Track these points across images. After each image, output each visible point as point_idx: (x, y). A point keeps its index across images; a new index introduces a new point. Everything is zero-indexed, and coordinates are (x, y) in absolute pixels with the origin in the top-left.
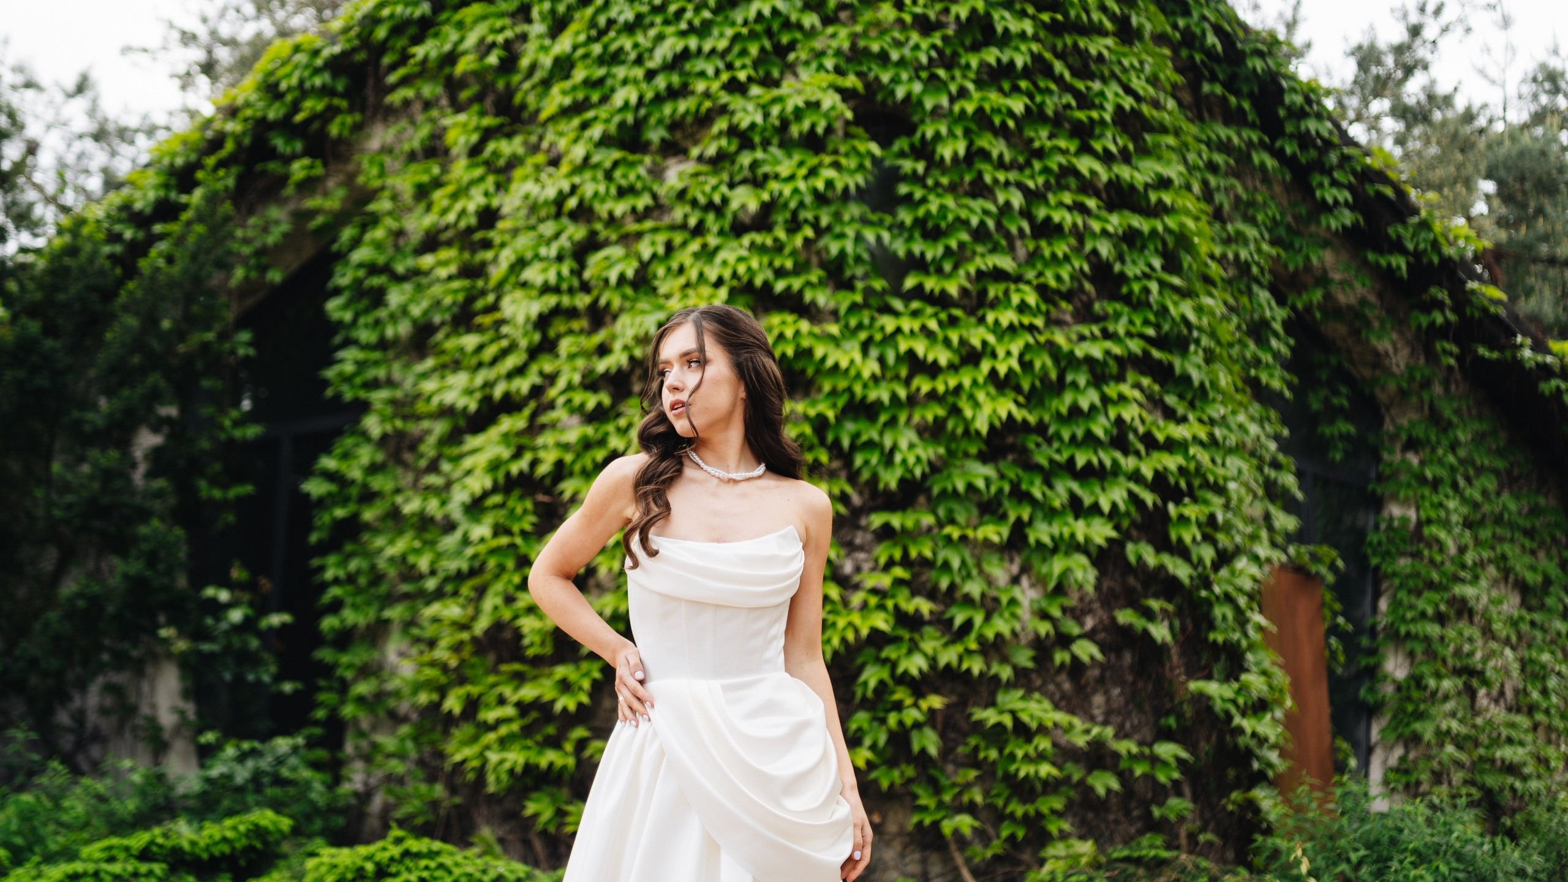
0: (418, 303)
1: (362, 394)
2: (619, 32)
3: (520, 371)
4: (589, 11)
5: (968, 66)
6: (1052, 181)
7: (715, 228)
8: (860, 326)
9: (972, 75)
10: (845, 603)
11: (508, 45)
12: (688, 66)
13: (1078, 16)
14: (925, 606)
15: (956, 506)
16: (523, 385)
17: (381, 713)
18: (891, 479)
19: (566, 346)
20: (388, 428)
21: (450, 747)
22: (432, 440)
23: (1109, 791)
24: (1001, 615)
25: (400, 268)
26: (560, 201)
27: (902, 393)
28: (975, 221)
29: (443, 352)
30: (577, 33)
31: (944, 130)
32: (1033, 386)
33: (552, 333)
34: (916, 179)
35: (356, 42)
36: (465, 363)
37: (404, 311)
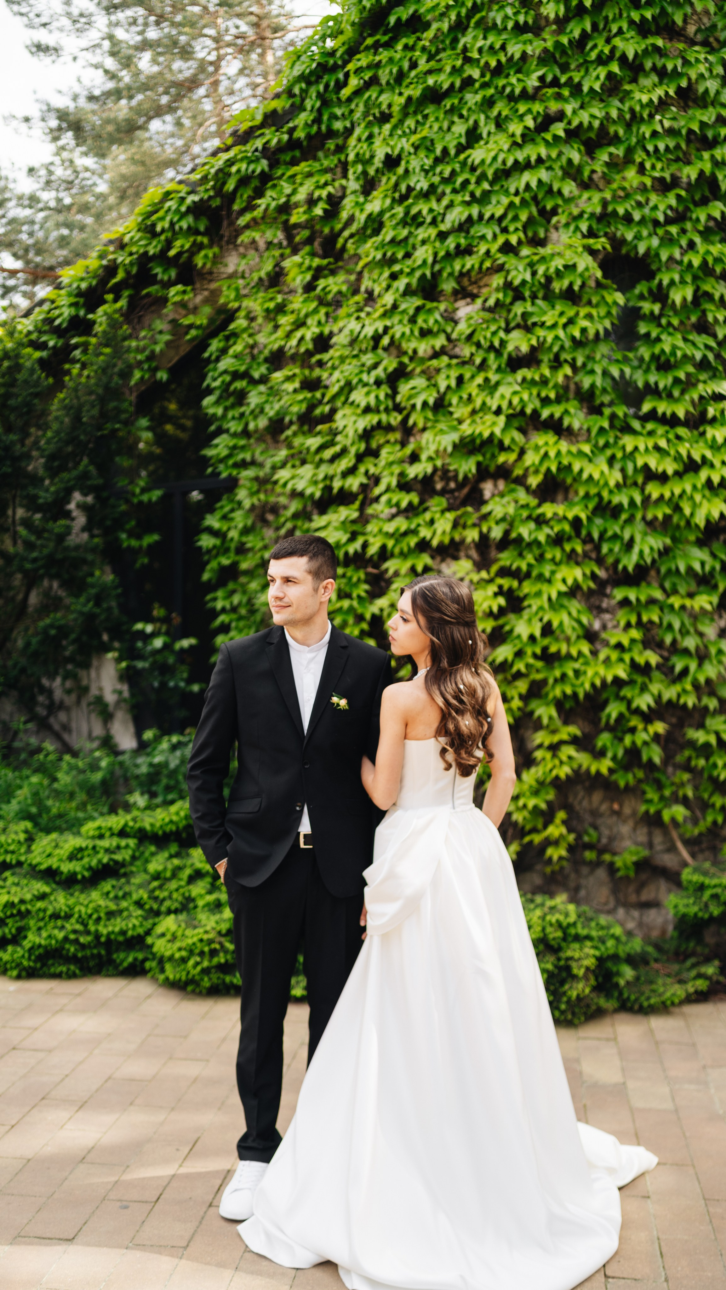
0: (272, 406)
1: (234, 473)
2: (417, 197)
3: (351, 471)
4: (393, 176)
5: (697, 220)
7: (495, 367)
8: (607, 445)
9: (700, 229)
10: (594, 656)
11: (330, 198)
12: (472, 231)
14: (653, 658)
15: (677, 580)
16: (354, 483)
18: (629, 563)
19: (385, 454)
20: (255, 500)
22: (289, 512)
24: (710, 663)
25: (255, 375)
26: (377, 338)
27: (638, 499)
28: (698, 356)
29: (292, 447)
30: (384, 196)
31: (677, 278)
33: (374, 444)
34: (652, 319)
35: (212, 193)
36: (310, 459)
37: (261, 410)
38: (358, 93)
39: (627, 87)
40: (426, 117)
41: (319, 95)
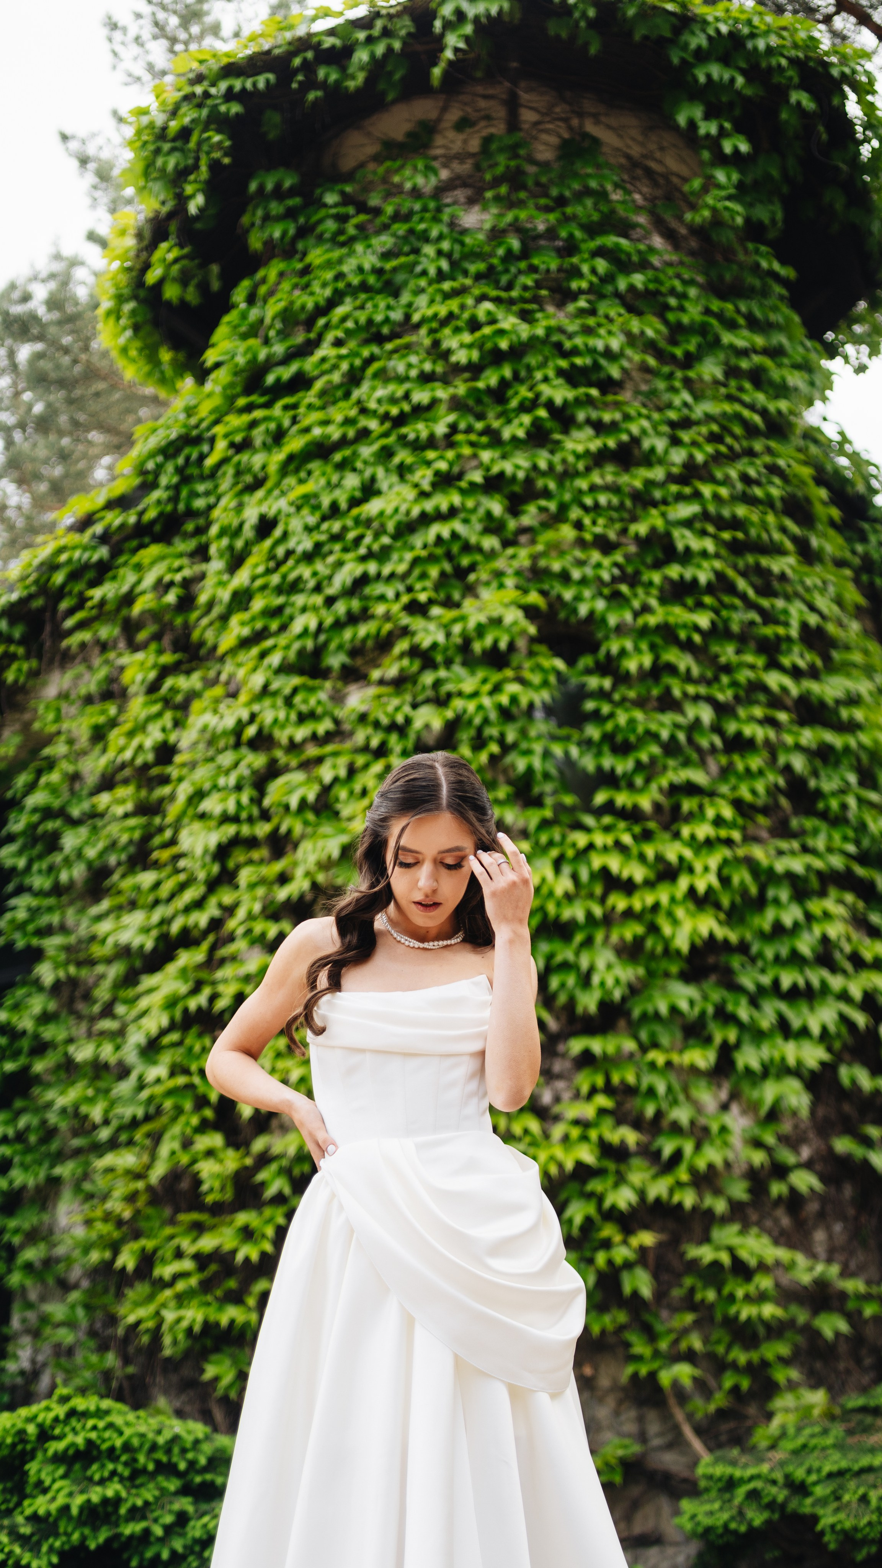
0: (94, 846)
1: (35, 942)
2: (298, 562)
3: (198, 904)
4: (268, 543)
5: (651, 584)
6: (742, 693)
7: (398, 749)
8: (551, 844)
9: (655, 592)
10: (546, 1135)
11: (187, 583)
12: (368, 590)
13: (759, 536)
14: (630, 1137)
15: (658, 1028)
16: (201, 918)
17: (51, 1281)
18: (589, 1002)
19: (245, 876)
20: (61, 974)
21: (122, 1310)
22: (107, 984)
23: (838, 1334)
24: (712, 1143)
25: (75, 812)
26: (240, 726)
27: (598, 911)
28: (665, 734)
29: (119, 892)
30: (256, 566)
31: (629, 645)
32: (733, 904)
33: (231, 864)
34: (602, 694)
35: (33, 589)
36: (141, 902)
37: (79, 854)
38: (224, 461)
39: (557, 436)
40: (309, 473)
41: (179, 471)
